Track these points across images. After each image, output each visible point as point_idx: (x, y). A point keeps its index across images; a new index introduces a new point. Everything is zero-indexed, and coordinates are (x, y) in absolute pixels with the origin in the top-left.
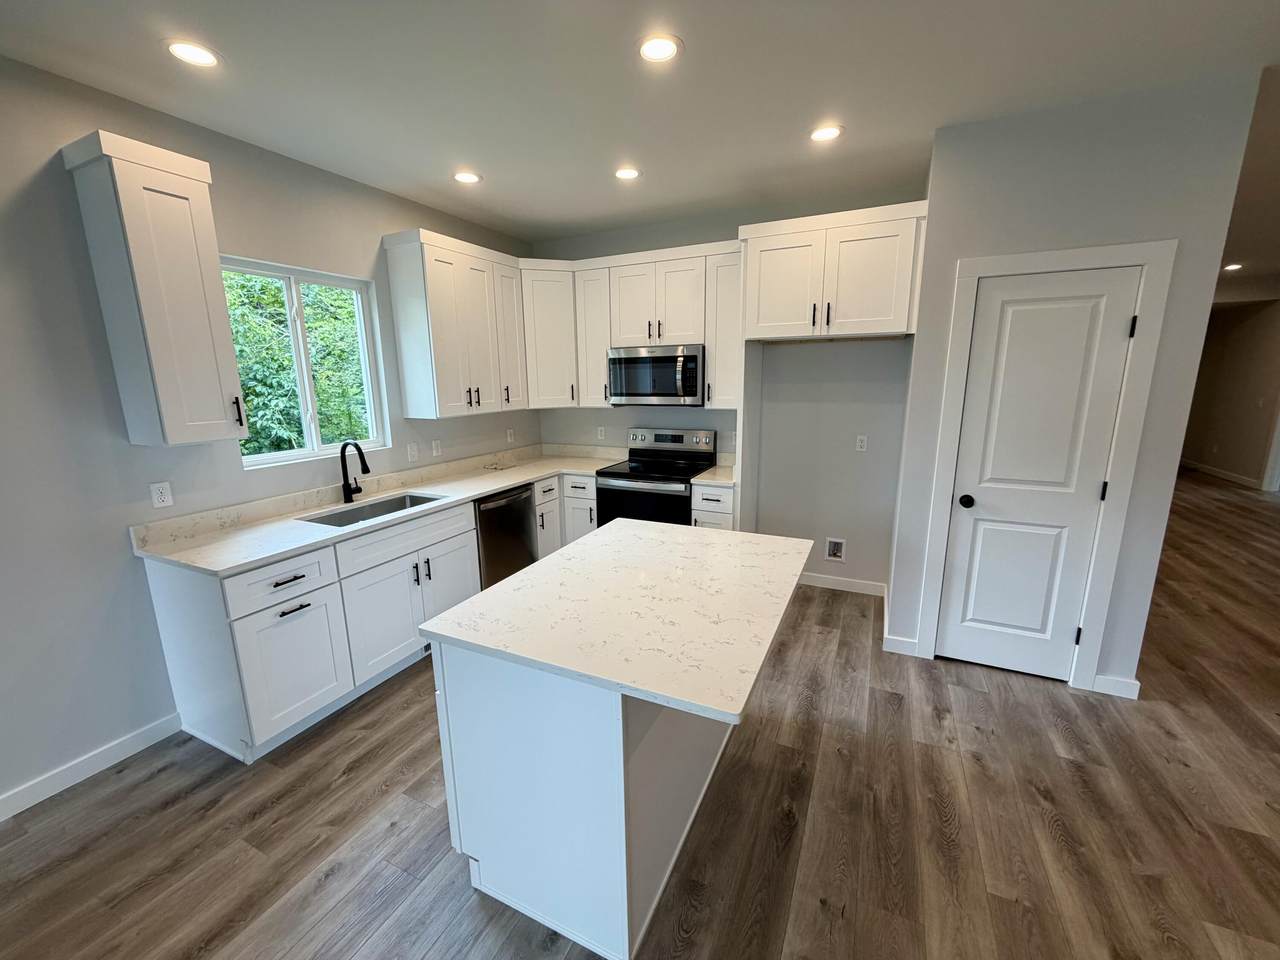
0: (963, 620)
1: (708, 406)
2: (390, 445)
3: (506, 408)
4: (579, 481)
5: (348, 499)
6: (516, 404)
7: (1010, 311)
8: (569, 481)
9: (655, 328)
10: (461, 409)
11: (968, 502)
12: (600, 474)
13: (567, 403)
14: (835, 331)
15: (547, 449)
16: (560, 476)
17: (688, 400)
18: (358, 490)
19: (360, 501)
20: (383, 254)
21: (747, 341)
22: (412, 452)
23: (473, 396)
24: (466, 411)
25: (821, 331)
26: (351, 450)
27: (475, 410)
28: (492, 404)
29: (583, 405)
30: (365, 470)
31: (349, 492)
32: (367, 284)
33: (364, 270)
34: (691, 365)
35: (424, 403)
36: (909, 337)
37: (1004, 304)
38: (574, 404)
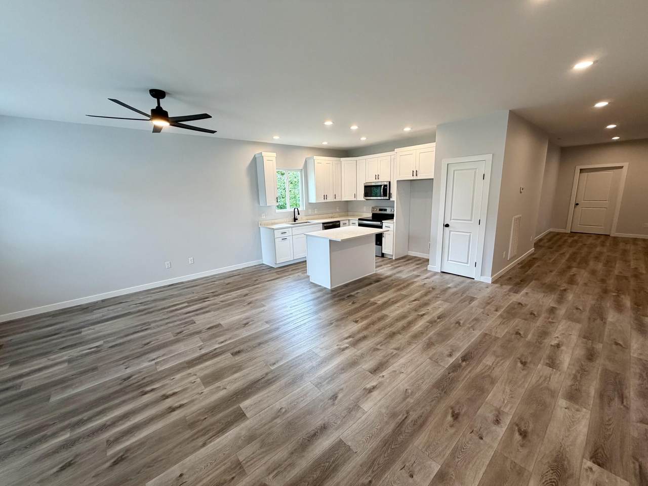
0: (448, 260)
1: (391, 199)
2: (304, 209)
3: (335, 200)
4: (354, 221)
5: (295, 221)
6: (338, 199)
7: (456, 172)
8: (351, 222)
9: (377, 177)
10: (322, 200)
11: (447, 226)
12: (360, 219)
13: (354, 199)
14: (418, 178)
15: (349, 213)
16: (349, 220)
17: (385, 198)
18: (297, 219)
19: (297, 222)
20: (306, 161)
21: (397, 181)
22: (310, 211)
23: (325, 197)
24: (323, 201)
25: (415, 178)
26: (296, 210)
27: (325, 201)
28: (330, 199)
29: (358, 199)
30: (299, 214)
31: (295, 219)
32: (302, 170)
33: (301, 167)
34: (386, 187)
35: (313, 199)
36: (433, 179)
37: (454, 171)
38: (355, 199)
